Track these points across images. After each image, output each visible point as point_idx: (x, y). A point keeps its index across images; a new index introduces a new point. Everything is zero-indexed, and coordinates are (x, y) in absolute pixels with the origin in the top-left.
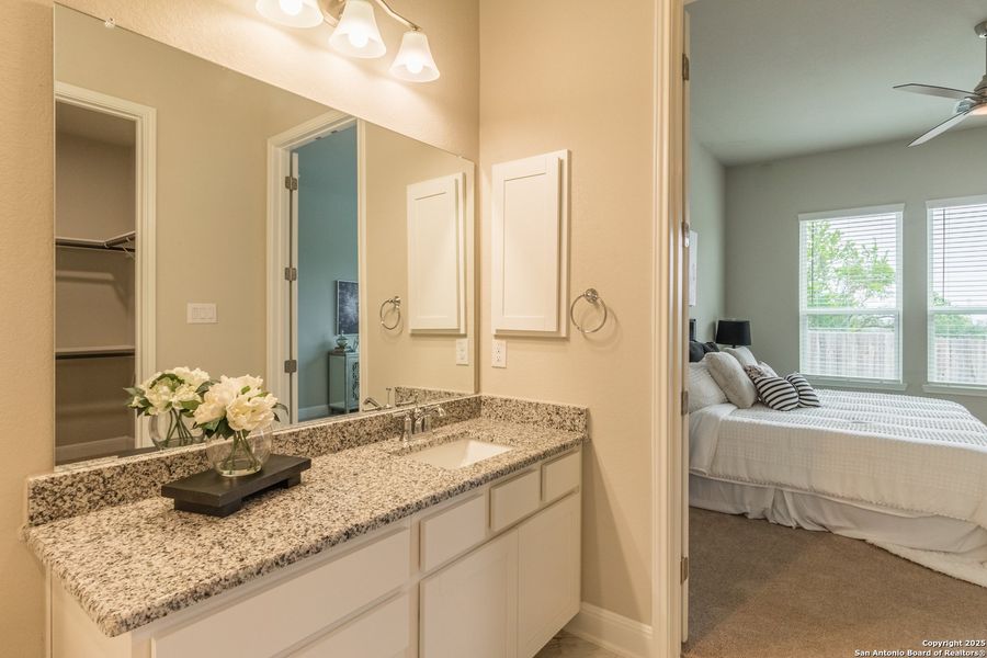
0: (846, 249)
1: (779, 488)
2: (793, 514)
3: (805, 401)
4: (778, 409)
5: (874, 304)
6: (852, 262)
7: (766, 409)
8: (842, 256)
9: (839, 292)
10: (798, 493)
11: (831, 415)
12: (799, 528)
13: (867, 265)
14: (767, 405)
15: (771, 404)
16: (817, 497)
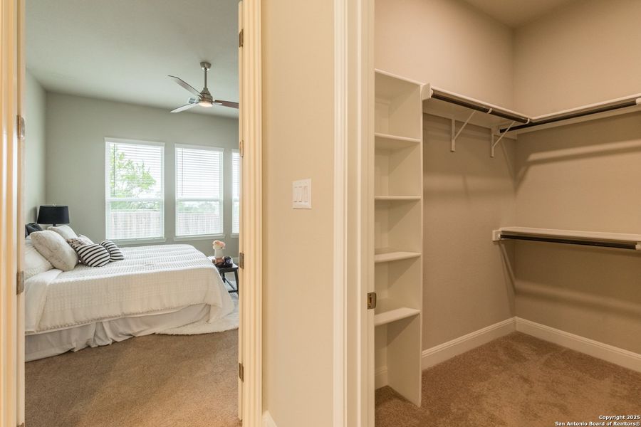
0: (128, 164)
1: (99, 322)
2: (110, 335)
3: (114, 257)
4: (96, 266)
5: (144, 196)
6: (131, 172)
7: (87, 268)
8: (125, 168)
9: (124, 188)
10: (113, 321)
11: (132, 264)
12: (114, 342)
13: (139, 175)
14: (87, 265)
15: (90, 264)
16: (125, 318)
